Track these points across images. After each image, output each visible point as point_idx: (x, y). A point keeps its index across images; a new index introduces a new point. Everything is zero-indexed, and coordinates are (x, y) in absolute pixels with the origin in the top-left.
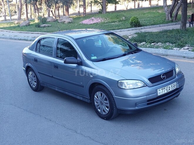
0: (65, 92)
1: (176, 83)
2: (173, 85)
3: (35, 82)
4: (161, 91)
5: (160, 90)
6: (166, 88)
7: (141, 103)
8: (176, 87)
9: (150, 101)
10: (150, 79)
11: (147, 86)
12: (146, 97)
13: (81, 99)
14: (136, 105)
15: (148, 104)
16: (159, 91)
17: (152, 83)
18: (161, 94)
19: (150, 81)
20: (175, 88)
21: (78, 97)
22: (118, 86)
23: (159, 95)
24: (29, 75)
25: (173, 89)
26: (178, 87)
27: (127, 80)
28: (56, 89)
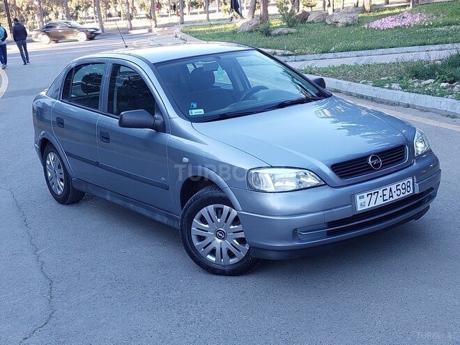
0: (128, 204)
1: (411, 180)
2: (401, 183)
3: (62, 180)
4: (367, 199)
5: (363, 197)
6: (380, 192)
7: (309, 229)
8: (411, 192)
9: (335, 226)
10: (338, 168)
11: (326, 184)
12: (322, 213)
13: (165, 220)
14: (295, 233)
15: (330, 234)
16: (360, 198)
17: (341, 177)
18: (367, 207)
19: (335, 172)
20: (407, 194)
21: (158, 215)
22: (248, 182)
23: (360, 209)
24: (48, 162)
25: (402, 196)
26: (417, 192)
27: (272, 167)
28: (108, 197)
